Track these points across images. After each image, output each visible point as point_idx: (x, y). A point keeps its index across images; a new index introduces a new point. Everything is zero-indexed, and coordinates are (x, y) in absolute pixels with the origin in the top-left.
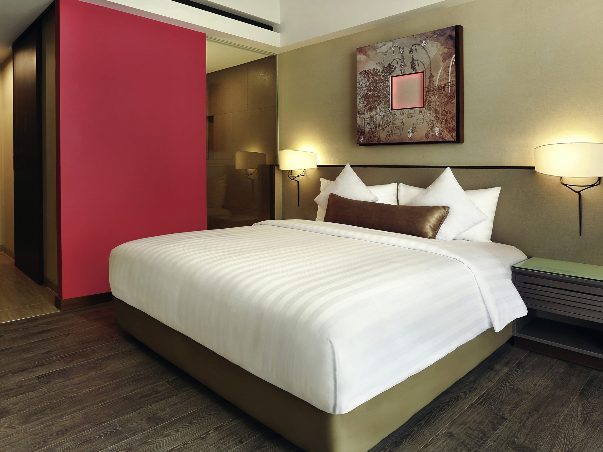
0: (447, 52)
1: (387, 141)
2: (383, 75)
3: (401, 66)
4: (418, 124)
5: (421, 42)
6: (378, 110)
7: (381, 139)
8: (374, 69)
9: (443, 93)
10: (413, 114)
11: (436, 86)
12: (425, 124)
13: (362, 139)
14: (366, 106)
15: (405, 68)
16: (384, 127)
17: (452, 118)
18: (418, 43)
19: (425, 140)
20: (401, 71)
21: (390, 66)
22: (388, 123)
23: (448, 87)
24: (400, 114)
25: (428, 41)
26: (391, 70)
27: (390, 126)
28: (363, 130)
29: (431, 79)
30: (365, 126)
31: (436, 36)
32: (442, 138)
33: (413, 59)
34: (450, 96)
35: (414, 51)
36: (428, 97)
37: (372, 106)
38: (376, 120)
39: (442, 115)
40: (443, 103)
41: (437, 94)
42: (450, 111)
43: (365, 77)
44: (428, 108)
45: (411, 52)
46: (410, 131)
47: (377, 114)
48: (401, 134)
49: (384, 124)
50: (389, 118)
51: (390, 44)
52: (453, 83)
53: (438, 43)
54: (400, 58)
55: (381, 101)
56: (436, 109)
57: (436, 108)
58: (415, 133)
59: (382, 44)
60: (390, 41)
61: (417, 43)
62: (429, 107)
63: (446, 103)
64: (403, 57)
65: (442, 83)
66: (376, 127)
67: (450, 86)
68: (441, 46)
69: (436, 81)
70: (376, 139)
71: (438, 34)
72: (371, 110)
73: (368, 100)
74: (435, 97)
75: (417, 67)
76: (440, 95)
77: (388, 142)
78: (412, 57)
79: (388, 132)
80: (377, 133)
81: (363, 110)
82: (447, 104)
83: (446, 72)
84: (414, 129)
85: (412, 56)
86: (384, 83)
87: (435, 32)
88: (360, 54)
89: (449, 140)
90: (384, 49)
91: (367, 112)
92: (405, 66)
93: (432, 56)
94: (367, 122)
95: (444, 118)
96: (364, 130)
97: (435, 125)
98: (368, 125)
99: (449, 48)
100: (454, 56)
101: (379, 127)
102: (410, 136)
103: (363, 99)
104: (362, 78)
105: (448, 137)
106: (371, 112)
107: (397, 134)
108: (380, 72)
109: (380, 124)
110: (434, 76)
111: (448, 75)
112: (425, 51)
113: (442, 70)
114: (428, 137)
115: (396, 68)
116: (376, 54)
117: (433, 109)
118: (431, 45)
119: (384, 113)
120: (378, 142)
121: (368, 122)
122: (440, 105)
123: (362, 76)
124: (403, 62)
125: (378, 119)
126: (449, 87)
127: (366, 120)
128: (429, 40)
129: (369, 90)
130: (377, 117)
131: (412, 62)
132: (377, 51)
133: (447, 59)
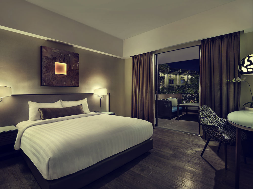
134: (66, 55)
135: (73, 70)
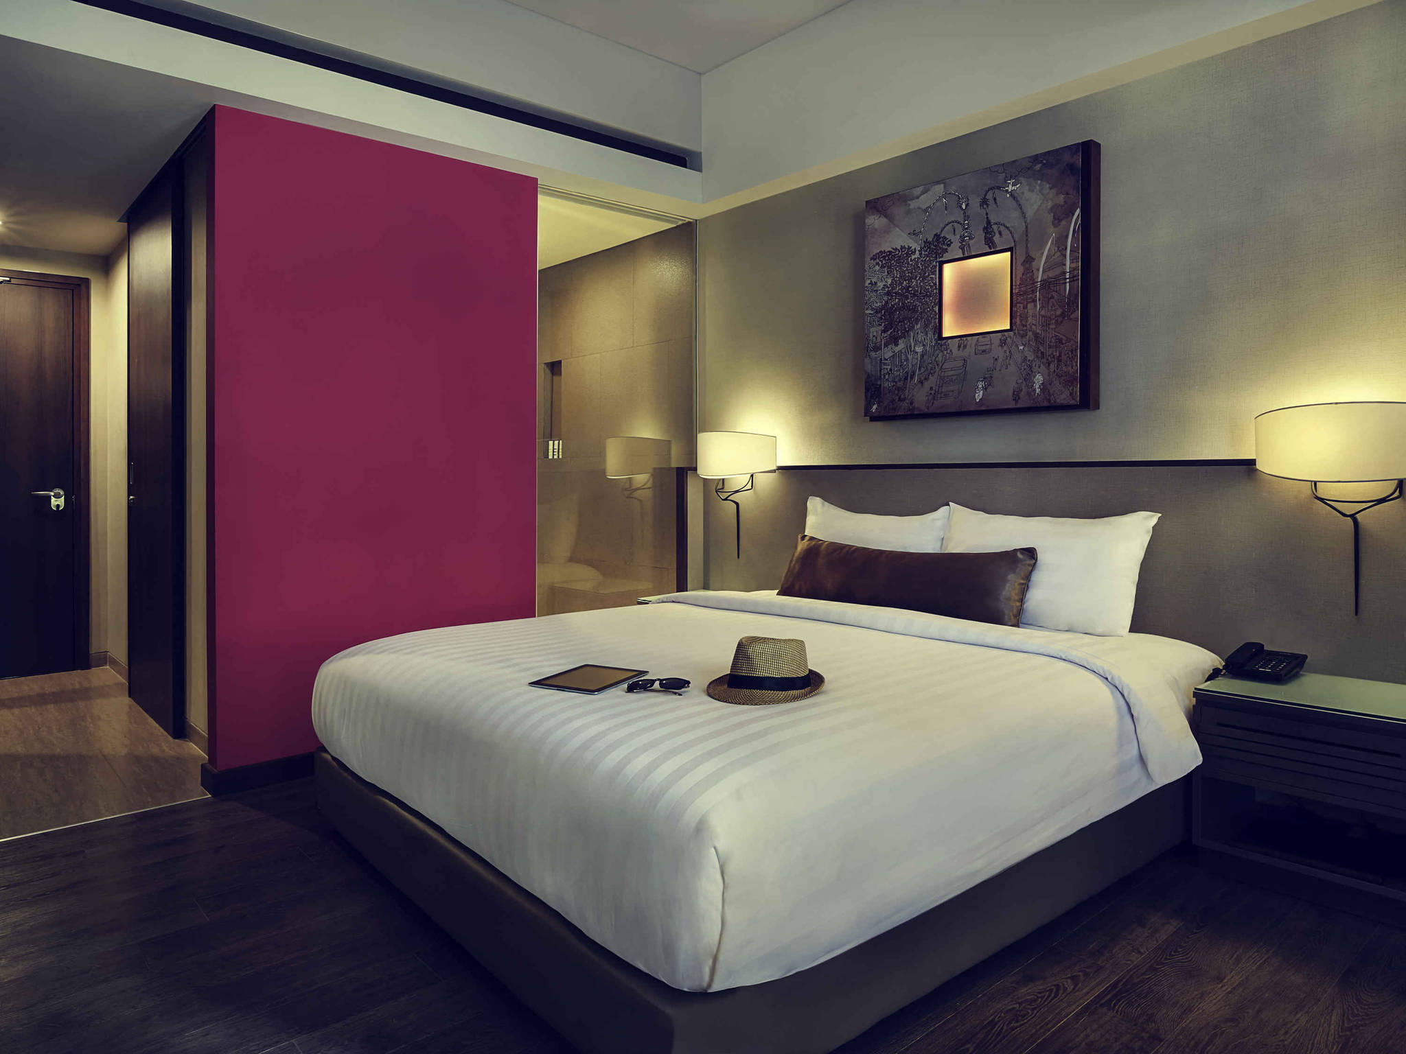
0: (1062, 203)
1: (928, 409)
2: (922, 261)
3: (962, 238)
4: (998, 369)
5: (1006, 182)
6: (912, 340)
7: (916, 405)
8: (902, 247)
9: (1052, 297)
10: (988, 347)
11: (1038, 282)
12: (1012, 368)
13: (875, 407)
14: (884, 331)
15: (972, 242)
16: (922, 378)
17: (1072, 353)
18: (1000, 185)
19: (1012, 405)
20: (962, 248)
21: (937, 240)
22: (931, 369)
23: (1063, 283)
24: (959, 347)
25: (1022, 179)
26: (940, 248)
27: (936, 376)
28: (877, 385)
29: (1027, 266)
30: (882, 377)
31: (1038, 167)
32: (1049, 400)
33: (988, 222)
34: (1068, 304)
35: (991, 202)
36: (1020, 307)
37: (898, 331)
38: (905, 363)
39: (1050, 347)
40: (1053, 319)
41: (1039, 300)
42: (1067, 337)
43: (883, 267)
44: (1021, 332)
45: (985, 206)
46: (980, 386)
47: (908, 348)
48: (960, 393)
49: (922, 370)
50: (934, 358)
51: (939, 189)
52: (1076, 272)
53: (1044, 183)
54: (960, 219)
55: (917, 319)
56: (1038, 334)
57: (1038, 331)
58: (990, 389)
59: (921, 188)
60: (938, 183)
61: (997, 185)
62: (1023, 330)
63: (1060, 319)
64: (966, 217)
65: (1051, 274)
66: (906, 378)
67: (1068, 280)
68: (1051, 188)
69: (1038, 270)
70: (905, 405)
71: (1044, 162)
72: (894, 340)
73: (890, 317)
74: (1035, 306)
75: (996, 238)
76: (1046, 301)
77: (931, 410)
78: (987, 218)
79: (931, 388)
80: (907, 391)
81: (879, 340)
82: (1062, 322)
83: (1060, 249)
84: (989, 381)
85: (987, 214)
86: (924, 278)
87: (1036, 158)
88: (873, 214)
89: (1065, 402)
90: (925, 201)
91: (886, 345)
92: (971, 238)
93: (1030, 213)
94: (885, 367)
95: (1054, 354)
96: (881, 385)
97: (1035, 369)
98: (889, 374)
99: (1067, 194)
100: (1078, 211)
101: (912, 378)
102: (979, 395)
103: (879, 315)
104: (877, 268)
105: (1063, 396)
106: (897, 345)
107: (951, 394)
108: (917, 252)
109: (914, 372)
110: (1034, 259)
111: (1065, 256)
112: (1014, 203)
113: (1052, 243)
114: (1019, 398)
115: (952, 243)
116: (909, 212)
117: (1030, 334)
118: (1027, 188)
119: (924, 345)
120: (909, 413)
121: (890, 367)
122: (1045, 325)
123: (877, 264)
124: (967, 229)
125: (910, 361)
126: (1066, 283)
127: (885, 364)
128: (1024, 177)
129: (892, 296)
130: (909, 356)
131: (985, 228)
132: (909, 205)
133: (1062, 220)
134: (990, 196)
135: (1046, 284)
